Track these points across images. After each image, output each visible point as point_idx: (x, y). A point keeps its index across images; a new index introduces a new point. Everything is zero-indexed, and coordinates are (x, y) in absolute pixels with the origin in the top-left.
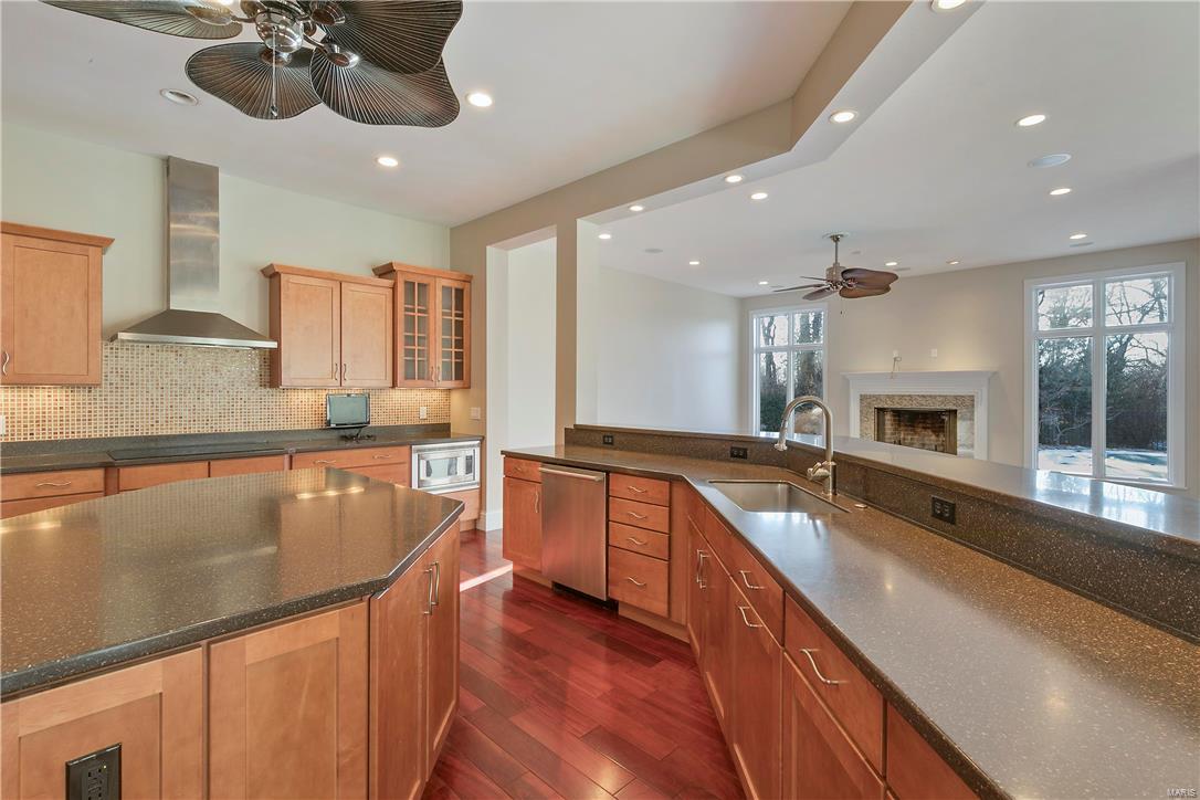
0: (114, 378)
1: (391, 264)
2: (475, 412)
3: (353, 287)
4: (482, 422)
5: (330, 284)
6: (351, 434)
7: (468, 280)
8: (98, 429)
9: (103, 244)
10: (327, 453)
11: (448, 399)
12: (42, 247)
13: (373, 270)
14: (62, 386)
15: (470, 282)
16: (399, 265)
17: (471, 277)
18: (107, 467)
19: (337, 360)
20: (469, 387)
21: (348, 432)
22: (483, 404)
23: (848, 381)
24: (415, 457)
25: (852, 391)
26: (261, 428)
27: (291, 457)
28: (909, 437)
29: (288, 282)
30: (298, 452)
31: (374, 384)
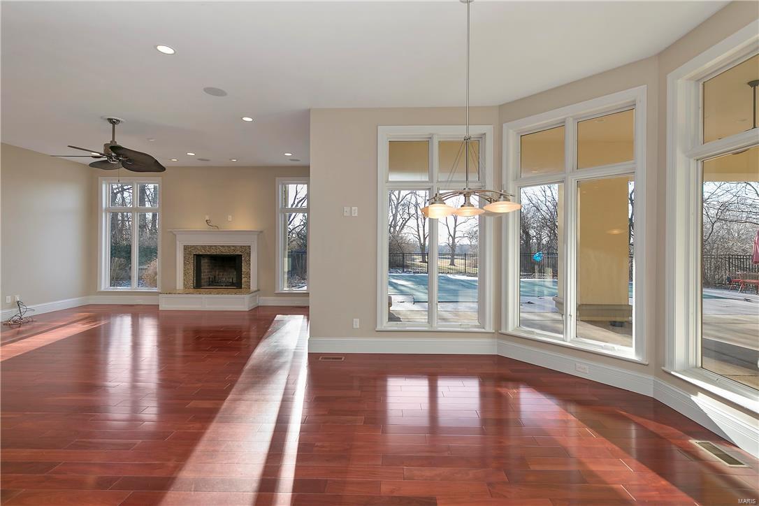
23: (175, 235)
25: (178, 243)
28: (221, 274)
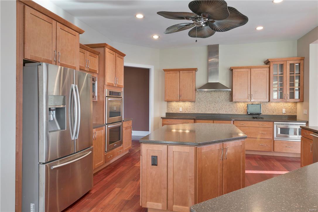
0: (198, 100)
1: (268, 60)
2: (305, 112)
3: (254, 70)
4: (307, 115)
5: (247, 70)
6: (256, 116)
7: (303, 59)
8: (196, 111)
9: (195, 70)
10: (244, 122)
11: (296, 106)
12: (186, 72)
13: (264, 62)
14: (190, 101)
15: (304, 60)
16: (271, 59)
17: (304, 58)
18: (194, 119)
19: (249, 93)
20: (303, 102)
21: (254, 116)
22: (308, 108)
24: (275, 126)
26: (229, 113)
27: (233, 121)
29: (235, 71)
30: (235, 120)
31: (262, 100)
